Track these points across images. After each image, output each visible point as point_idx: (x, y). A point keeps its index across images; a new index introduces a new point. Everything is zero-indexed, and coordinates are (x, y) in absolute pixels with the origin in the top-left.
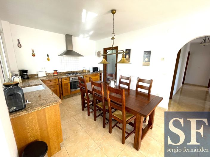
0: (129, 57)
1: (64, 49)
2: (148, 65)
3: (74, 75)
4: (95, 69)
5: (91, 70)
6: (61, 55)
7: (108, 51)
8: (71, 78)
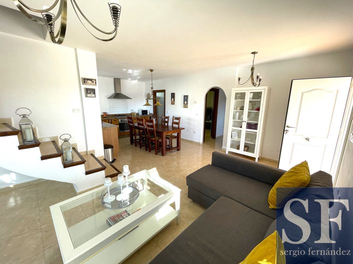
0: (174, 100)
1: (112, 92)
2: (187, 107)
3: (122, 117)
4: (145, 112)
5: (140, 113)
6: (110, 98)
7: (157, 93)
8: (120, 120)
